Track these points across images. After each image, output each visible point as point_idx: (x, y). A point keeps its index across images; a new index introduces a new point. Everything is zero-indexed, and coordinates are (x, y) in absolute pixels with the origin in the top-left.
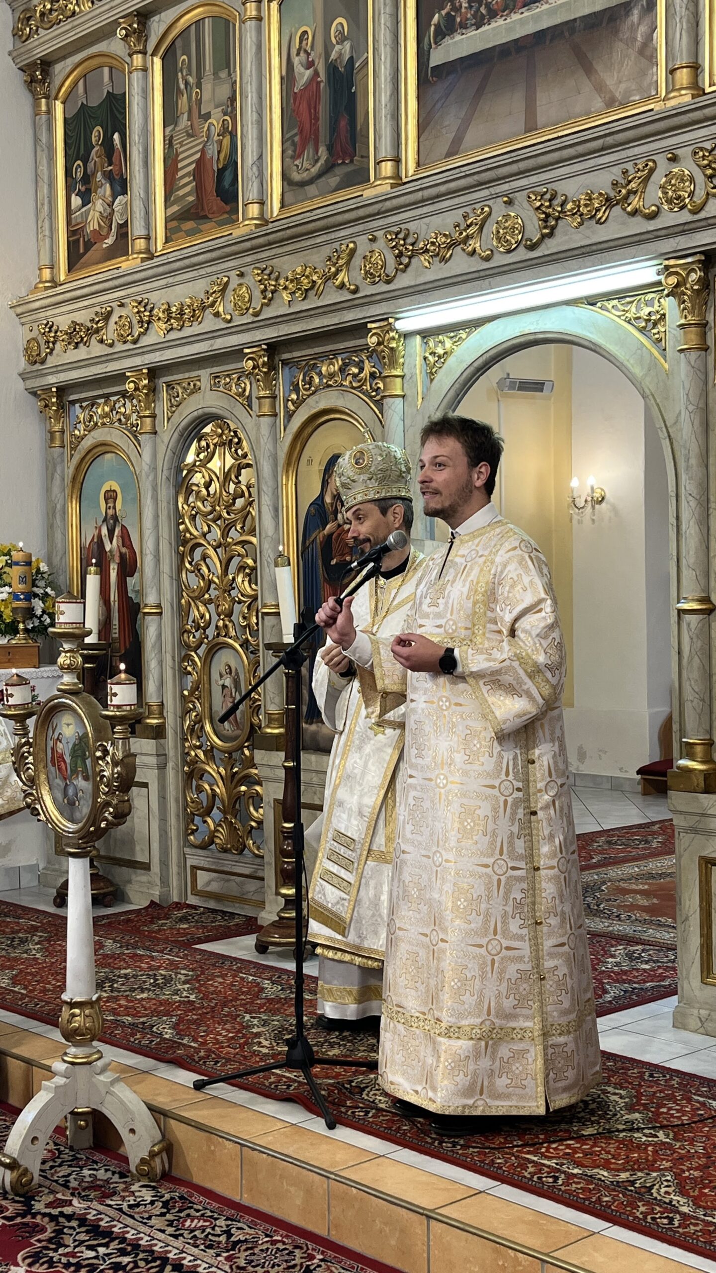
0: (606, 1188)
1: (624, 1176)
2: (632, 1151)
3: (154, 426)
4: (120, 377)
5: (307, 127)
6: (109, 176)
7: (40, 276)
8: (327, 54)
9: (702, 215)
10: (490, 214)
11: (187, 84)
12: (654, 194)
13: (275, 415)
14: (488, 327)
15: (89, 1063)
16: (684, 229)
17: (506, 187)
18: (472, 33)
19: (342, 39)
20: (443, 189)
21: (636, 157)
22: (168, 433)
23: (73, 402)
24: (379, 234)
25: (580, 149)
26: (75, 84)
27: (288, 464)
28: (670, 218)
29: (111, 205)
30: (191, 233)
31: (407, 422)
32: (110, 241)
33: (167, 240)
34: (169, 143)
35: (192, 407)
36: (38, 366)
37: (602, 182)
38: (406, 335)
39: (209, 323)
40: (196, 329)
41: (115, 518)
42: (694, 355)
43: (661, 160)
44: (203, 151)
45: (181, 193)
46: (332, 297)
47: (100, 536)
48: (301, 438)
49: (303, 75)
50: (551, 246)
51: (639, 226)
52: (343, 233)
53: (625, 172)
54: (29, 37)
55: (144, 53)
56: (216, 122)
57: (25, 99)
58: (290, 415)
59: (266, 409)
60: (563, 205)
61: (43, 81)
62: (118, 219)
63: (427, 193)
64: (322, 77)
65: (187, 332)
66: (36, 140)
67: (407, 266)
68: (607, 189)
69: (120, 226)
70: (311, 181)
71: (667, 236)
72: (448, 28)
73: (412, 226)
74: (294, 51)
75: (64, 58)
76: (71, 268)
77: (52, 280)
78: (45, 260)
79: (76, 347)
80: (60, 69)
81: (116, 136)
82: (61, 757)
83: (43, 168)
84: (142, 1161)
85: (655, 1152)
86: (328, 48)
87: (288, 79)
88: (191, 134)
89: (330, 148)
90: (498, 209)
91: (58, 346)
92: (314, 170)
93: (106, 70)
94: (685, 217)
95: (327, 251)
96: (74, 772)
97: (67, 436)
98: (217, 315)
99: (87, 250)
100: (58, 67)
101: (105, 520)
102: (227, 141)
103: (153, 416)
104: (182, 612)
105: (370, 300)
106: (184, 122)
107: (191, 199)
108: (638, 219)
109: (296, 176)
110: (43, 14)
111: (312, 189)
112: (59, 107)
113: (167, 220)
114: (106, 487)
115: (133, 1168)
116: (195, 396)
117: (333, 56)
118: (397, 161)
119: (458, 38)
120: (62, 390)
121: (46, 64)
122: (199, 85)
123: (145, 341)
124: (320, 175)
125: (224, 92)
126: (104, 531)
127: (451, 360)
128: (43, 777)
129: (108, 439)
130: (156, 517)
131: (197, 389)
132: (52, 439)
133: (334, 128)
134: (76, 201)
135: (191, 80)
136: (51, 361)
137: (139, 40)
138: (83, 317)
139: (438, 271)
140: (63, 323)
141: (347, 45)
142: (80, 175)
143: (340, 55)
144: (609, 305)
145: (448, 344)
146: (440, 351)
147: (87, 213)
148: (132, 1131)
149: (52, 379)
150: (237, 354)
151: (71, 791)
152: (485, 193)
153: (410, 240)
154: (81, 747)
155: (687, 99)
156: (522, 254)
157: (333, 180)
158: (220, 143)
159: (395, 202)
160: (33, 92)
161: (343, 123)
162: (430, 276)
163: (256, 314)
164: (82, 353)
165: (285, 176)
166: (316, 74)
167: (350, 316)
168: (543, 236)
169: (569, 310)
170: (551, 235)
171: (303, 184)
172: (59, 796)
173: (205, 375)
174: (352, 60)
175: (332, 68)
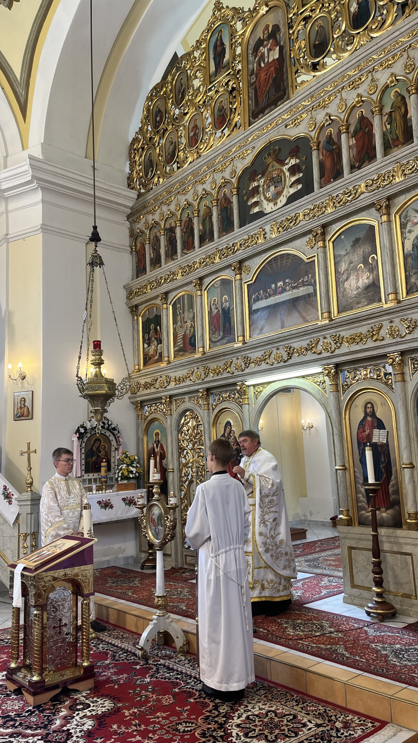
0: (323, 650)
1: (329, 646)
2: (331, 639)
3: (171, 413)
4: (161, 398)
5: (216, 326)
6: (156, 339)
7: (135, 367)
8: (222, 306)
9: (334, 354)
10: (272, 352)
11: (180, 313)
12: (320, 348)
13: (209, 409)
14: (273, 384)
15: (164, 616)
16: (329, 358)
17: (276, 345)
18: (264, 301)
19: (226, 301)
20: (258, 345)
21: (314, 337)
22: (175, 415)
23: (145, 406)
24: (239, 357)
25: (297, 335)
26: (145, 312)
27: (213, 424)
28: (325, 354)
29: (157, 347)
30: (182, 355)
31: (250, 411)
33: (174, 358)
34: (175, 329)
35: (183, 407)
36: (134, 395)
37: (304, 344)
38: (249, 386)
39: (188, 382)
40: (184, 384)
41: (158, 441)
42: (334, 393)
43: (321, 338)
44: (185, 332)
45: (179, 344)
46: (226, 375)
47: (153, 447)
48: (217, 417)
49: (215, 311)
50: (290, 362)
51: (316, 356)
52: (228, 357)
53: (311, 341)
54: (131, 299)
55: (167, 304)
56: (189, 324)
57: (130, 316)
58: (213, 409)
59: (206, 408)
60: (293, 350)
61: (136, 311)
62: (159, 351)
63: (253, 346)
64: (221, 312)
65: (181, 385)
66: (133, 328)
67: (248, 366)
68: (306, 346)
69: (160, 353)
70: (218, 341)
71: (324, 359)
72: (257, 299)
73: (249, 355)
74: (212, 305)
75: (142, 304)
76: (144, 365)
77: (138, 369)
78: (136, 363)
79: (147, 389)
80: (141, 308)
81: (158, 327)
82: (154, 520)
83: (136, 336)
84: (181, 647)
85: (338, 640)
86: (222, 304)
87: (210, 312)
88: (181, 327)
89: (224, 332)
90: (275, 351)
91: (141, 389)
92: (219, 338)
93: (155, 308)
94: (329, 354)
95: (224, 362)
96: (158, 524)
97: (143, 416)
98: (191, 380)
99: (149, 360)
100: (140, 307)
101: (155, 442)
102: (192, 329)
103: (171, 410)
104: (180, 471)
105: (237, 376)
106: (179, 324)
107: (182, 345)
108: (315, 354)
109: (214, 340)
110: (136, 292)
111: (218, 343)
112: (140, 318)
113: (174, 352)
114: (156, 431)
115: (178, 650)
116: (184, 404)
117: (224, 306)
118: (244, 336)
119: (260, 302)
120: (142, 402)
121: (136, 306)
122: (183, 313)
123: (168, 388)
124: (221, 339)
125: (191, 315)
126: (155, 445)
127: (262, 393)
128: (148, 526)
129: (156, 417)
130: (172, 441)
131: (184, 402)
132: (139, 417)
133: (224, 326)
134: (146, 346)
135: (181, 312)
136: (139, 393)
137: (165, 300)
138: (149, 380)
139: (258, 368)
140: (142, 381)
141: (228, 303)
142: (147, 338)
143: (226, 306)
144: (309, 378)
145: (261, 388)
146: (259, 390)
147: (149, 349)
148: (177, 637)
149: (138, 399)
150: (197, 391)
151: (157, 530)
152: (270, 346)
153: (249, 359)
154: (160, 517)
155: (327, 322)
156: (282, 364)
157: (225, 341)
158: (190, 330)
159: (244, 349)
160: (132, 314)
161: (227, 325)
162: (255, 370)
163: (203, 380)
164: (148, 391)
165: (210, 340)
166: (219, 311)
167: (231, 381)
168: (288, 359)
169: (297, 379)
170: (290, 358)
171: (216, 342)
172: (153, 532)
173: (187, 397)
174: (229, 307)
175: (223, 309)
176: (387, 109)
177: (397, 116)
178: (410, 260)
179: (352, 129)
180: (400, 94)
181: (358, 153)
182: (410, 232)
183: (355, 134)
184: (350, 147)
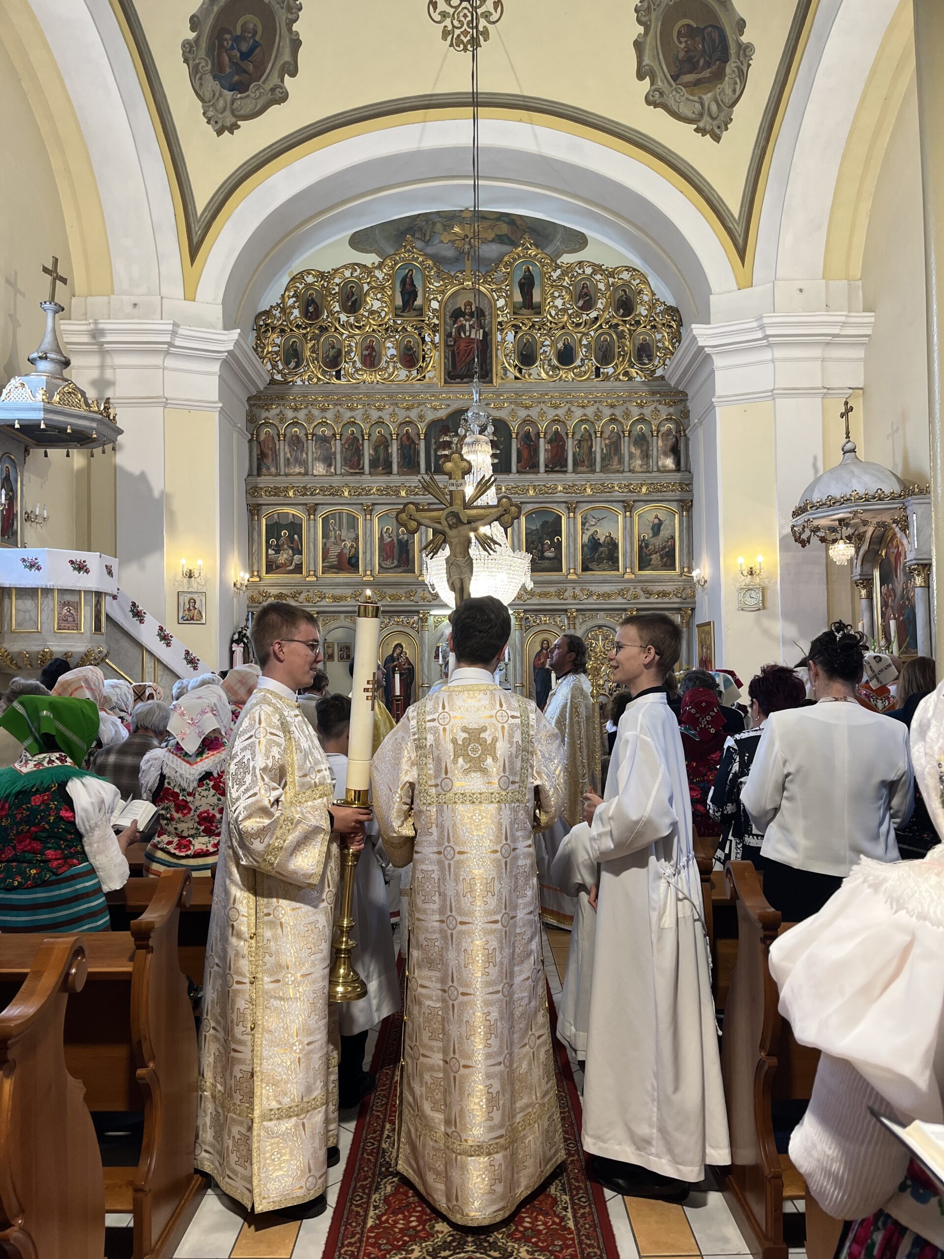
5: (389, 553)
6: (292, 548)
7: (253, 573)
8: (398, 537)
9: (526, 602)
11: (334, 529)
19: (403, 533)
24: (426, 590)
26: (273, 516)
27: (380, 645)
28: (517, 601)
29: (292, 557)
31: (430, 637)
32: (291, 568)
33: (324, 573)
34: (324, 544)
35: (335, 625)
38: (430, 615)
39: (352, 602)
44: (342, 550)
46: (407, 602)
48: (385, 638)
49: (388, 540)
52: (412, 587)
55: (314, 515)
56: (348, 543)
57: (247, 513)
61: (257, 511)
62: (296, 562)
64: (395, 541)
65: (342, 603)
66: (253, 528)
67: (436, 599)
69: (297, 564)
74: (384, 532)
76: (267, 573)
77: (258, 575)
78: (256, 569)
81: (296, 536)
83: (254, 536)
86: (398, 535)
87: (381, 538)
88: (336, 544)
89: (398, 561)
92: (393, 566)
93: (291, 515)
94: (521, 602)
95: (405, 590)
98: (358, 600)
99: (277, 568)
100: (264, 507)
102: (353, 550)
105: (423, 606)
106: (333, 539)
107: (336, 563)
112: (264, 521)
113: (324, 567)
117: (400, 538)
121: (260, 505)
122: (340, 531)
123: (318, 604)
125: (353, 535)
127: (444, 623)
131: (337, 619)
133: (400, 555)
134: (270, 552)
135: (336, 528)
141: (406, 536)
142: (274, 543)
143: (403, 538)
145: (443, 619)
146: (440, 620)
147: (278, 557)
157: (400, 570)
160: (251, 513)
161: (404, 555)
165: (379, 565)
166: (393, 540)
167: (414, 608)
171: (387, 569)
173: (342, 616)
174: (407, 541)
175: (400, 541)
176: (578, 437)
177: (585, 445)
178: (585, 549)
179: (548, 437)
180: (588, 431)
181: (552, 457)
182: (587, 529)
183: (550, 442)
184: (546, 450)
